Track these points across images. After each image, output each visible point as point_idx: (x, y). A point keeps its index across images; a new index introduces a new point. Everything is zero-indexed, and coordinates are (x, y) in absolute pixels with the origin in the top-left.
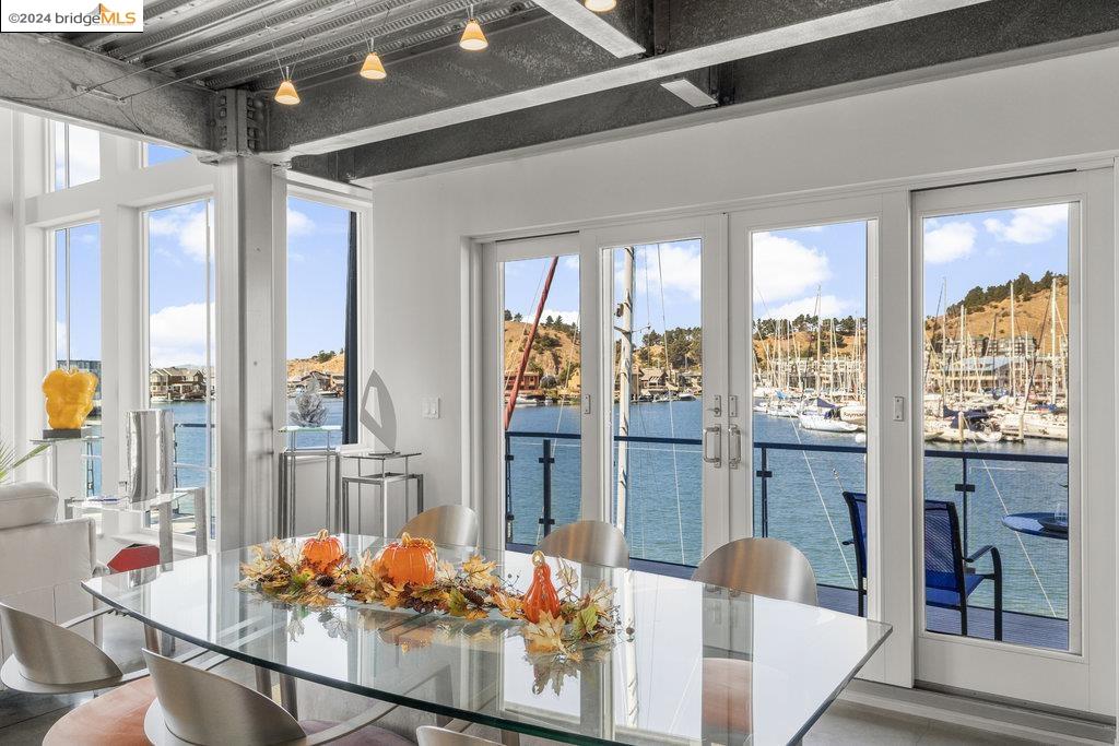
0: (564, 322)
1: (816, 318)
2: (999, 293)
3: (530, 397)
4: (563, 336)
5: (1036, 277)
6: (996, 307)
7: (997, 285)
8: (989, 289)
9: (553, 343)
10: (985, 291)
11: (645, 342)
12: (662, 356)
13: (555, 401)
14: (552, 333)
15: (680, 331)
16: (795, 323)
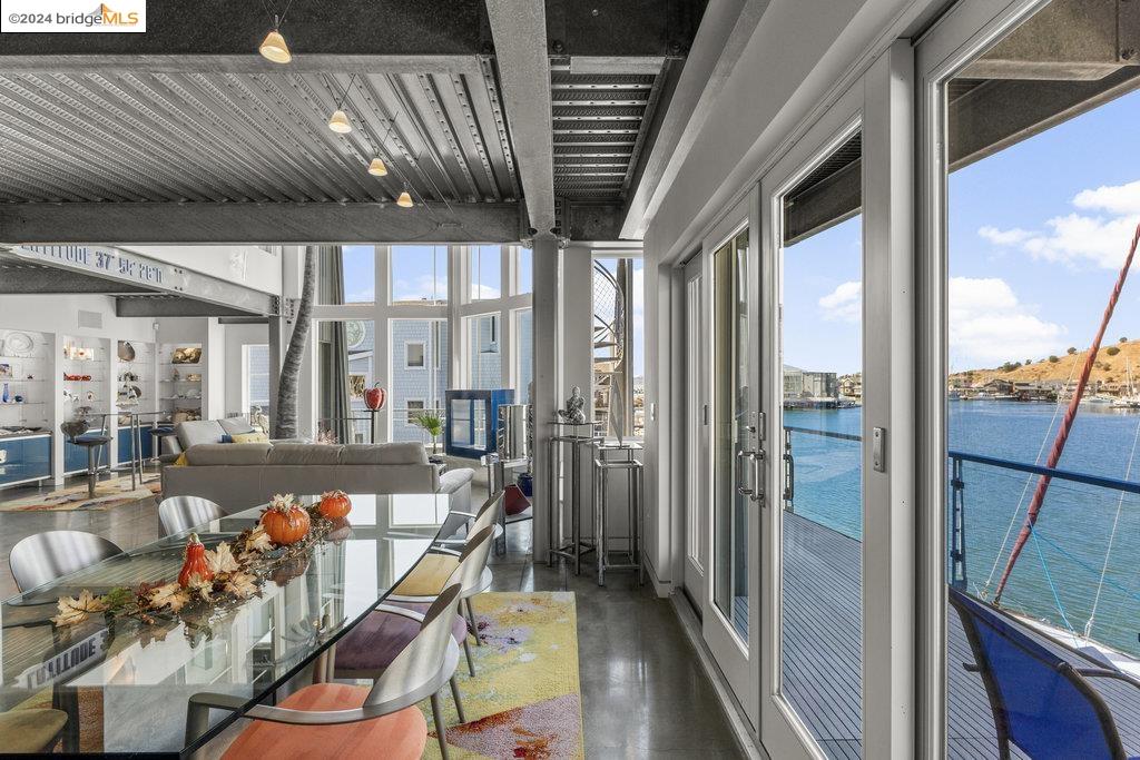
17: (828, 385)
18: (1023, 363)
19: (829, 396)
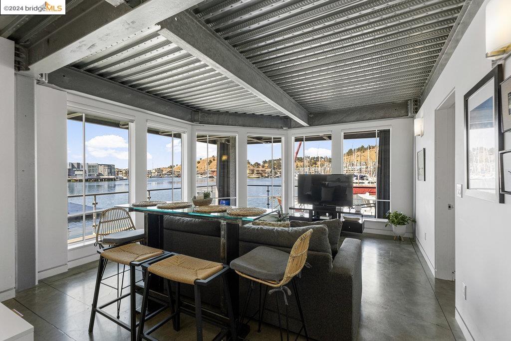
6: (356, 154)
10: (353, 150)
12: (268, 166)
15: (273, 160)
16: (304, 158)
17: (111, 170)
18: (175, 166)
19: (111, 175)
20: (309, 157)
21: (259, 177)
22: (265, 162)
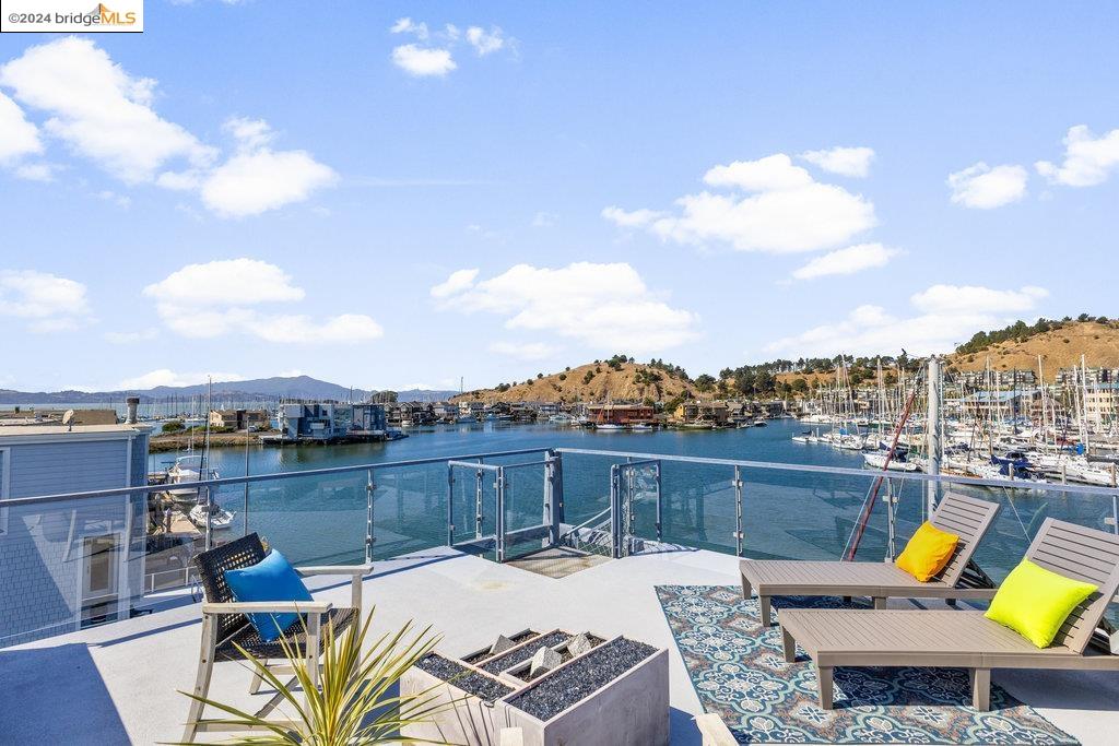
0: (664, 363)
1: (851, 357)
2: (998, 337)
3: (648, 425)
4: (663, 373)
5: (1031, 323)
6: (998, 347)
7: (998, 330)
8: (991, 333)
9: (657, 378)
10: (987, 335)
11: (721, 376)
12: (734, 386)
13: (665, 426)
14: (655, 371)
15: (747, 368)
16: (835, 360)
17: (376, 417)
19: (377, 428)
20: (850, 359)
21: (710, 428)
22: (726, 374)
